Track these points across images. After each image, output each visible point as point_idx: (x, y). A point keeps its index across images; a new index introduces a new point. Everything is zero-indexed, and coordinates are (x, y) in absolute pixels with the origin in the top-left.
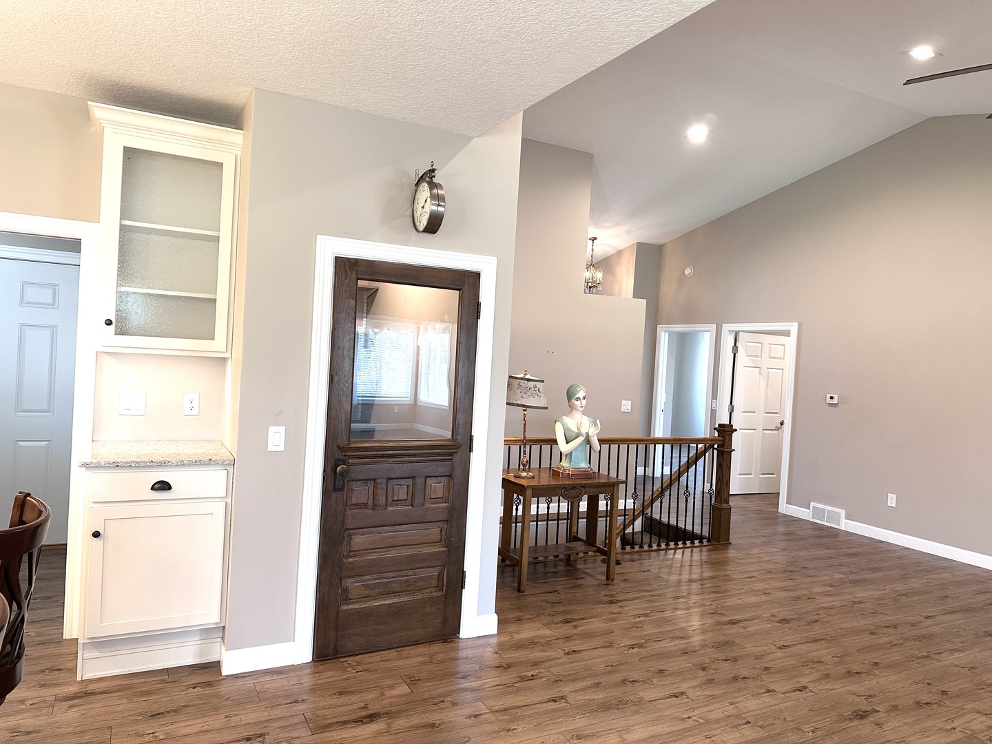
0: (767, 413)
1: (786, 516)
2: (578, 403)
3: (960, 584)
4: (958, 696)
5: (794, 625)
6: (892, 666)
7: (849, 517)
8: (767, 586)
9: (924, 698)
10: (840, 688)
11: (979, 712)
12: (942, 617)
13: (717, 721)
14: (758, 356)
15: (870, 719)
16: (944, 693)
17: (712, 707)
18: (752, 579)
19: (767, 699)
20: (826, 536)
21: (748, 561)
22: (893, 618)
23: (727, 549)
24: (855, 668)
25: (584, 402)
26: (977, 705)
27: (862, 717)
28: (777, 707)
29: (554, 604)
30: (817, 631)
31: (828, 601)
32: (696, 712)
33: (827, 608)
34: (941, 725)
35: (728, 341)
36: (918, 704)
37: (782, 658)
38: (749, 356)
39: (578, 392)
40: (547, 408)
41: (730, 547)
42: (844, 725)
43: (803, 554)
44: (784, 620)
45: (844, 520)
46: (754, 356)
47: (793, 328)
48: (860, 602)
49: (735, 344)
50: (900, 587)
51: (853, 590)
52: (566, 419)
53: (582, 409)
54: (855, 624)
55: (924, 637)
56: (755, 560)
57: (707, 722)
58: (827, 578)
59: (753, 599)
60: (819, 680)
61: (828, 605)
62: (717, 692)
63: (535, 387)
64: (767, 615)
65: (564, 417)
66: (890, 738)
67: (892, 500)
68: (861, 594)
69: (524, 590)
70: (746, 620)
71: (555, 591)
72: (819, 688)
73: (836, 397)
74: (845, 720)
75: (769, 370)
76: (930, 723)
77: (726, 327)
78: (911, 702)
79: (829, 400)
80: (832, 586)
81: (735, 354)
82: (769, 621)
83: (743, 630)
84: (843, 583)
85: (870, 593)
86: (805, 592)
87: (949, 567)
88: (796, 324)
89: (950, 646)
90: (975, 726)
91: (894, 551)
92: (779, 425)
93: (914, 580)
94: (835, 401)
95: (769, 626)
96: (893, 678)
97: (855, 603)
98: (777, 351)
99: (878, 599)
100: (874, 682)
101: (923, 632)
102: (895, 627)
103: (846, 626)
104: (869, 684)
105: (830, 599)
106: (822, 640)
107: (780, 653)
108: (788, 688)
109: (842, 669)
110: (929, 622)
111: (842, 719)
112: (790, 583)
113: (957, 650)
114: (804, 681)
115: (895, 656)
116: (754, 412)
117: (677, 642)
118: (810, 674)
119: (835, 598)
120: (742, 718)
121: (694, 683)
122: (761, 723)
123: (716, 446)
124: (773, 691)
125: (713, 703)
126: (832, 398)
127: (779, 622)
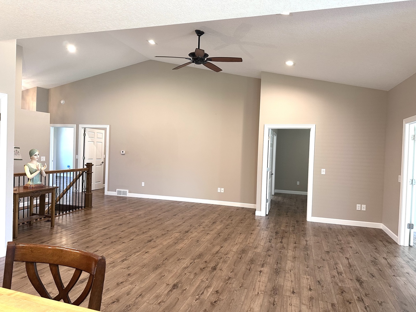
0: (97, 159)
1: (107, 195)
2: (36, 157)
3: (164, 205)
4: (171, 230)
5: (123, 225)
6: (154, 228)
7: (130, 192)
8: (111, 217)
9: (164, 233)
10: (142, 236)
11: (176, 232)
12: (162, 214)
13: (112, 253)
14: (93, 137)
15: (152, 241)
16: (168, 231)
17: (109, 251)
18: (105, 216)
19: (124, 244)
20: (123, 200)
21: (101, 211)
22: (150, 217)
23: (91, 209)
24: (145, 231)
25: (38, 156)
26: (176, 231)
27: (150, 241)
28: (127, 246)
29: (33, 239)
30: (131, 225)
31: (131, 217)
32: (104, 253)
33: (131, 219)
34: (169, 238)
35: (81, 132)
36: (163, 235)
37: (123, 234)
38: (89, 137)
39: (36, 152)
40: (22, 160)
41: (92, 208)
42: (147, 244)
43: (118, 206)
44: (120, 224)
45: (128, 193)
46: (92, 137)
47: (108, 127)
48: (140, 215)
49: (84, 133)
50: (150, 209)
51: (137, 212)
52: (30, 164)
53: (37, 159)
54: (141, 221)
55: (159, 220)
56: (103, 210)
57: (109, 255)
58: (128, 211)
59: (108, 221)
60: (136, 236)
61: (132, 218)
62: (108, 247)
63: (17, 151)
64: (114, 224)
65: (28, 163)
66: (158, 244)
67: (143, 184)
68: (140, 213)
69: (17, 237)
70: (108, 227)
71: (31, 235)
72: (137, 238)
73: (124, 151)
74: (146, 243)
75: (97, 143)
76: (166, 238)
77: (81, 126)
78: (161, 235)
79: (122, 153)
80: (131, 213)
81: (84, 137)
82: (116, 226)
83: (109, 230)
84: (134, 211)
85: (142, 212)
86: (123, 216)
87: (161, 201)
88: (109, 126)
89: (166, 220)
90: (176, 235)
91: (145, 200)
92: (101, 163)
93: (153, 206)
94: (124, 153)
95: (116, 227)
96: (155, 231)
97: (139, 215)
98: (100, 136)
99: (145, 213)
100: (151, 233)
101: (159, 218)
102: (151, 219)
103: (138, 222)
104: (150, 233)
105: (132, 216)
106: (133, 227)
107: (122, 233)
108: (129, 240)
109: (142, 232)
110: (160, 216)
111: (145, 243)
112: (118, 214)
113: (168, 221)
114: (132, 238)
115: (154, 226)
116: (92, 159)
117: (88, 238)
118: (133, 236)
119: (133, 216)
120: (118, 251)
121: (100, 247)
122: (124, 250)
123: (86, 171)
124: (125, 242)
125: (108, 250)
126: (123, 152)
127: (119, 225)
